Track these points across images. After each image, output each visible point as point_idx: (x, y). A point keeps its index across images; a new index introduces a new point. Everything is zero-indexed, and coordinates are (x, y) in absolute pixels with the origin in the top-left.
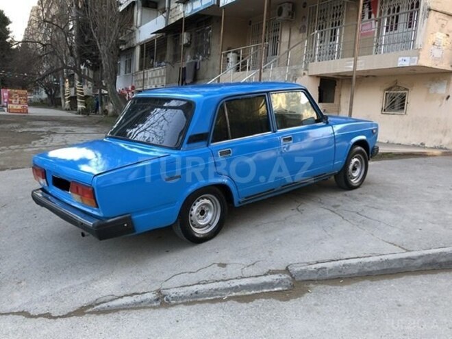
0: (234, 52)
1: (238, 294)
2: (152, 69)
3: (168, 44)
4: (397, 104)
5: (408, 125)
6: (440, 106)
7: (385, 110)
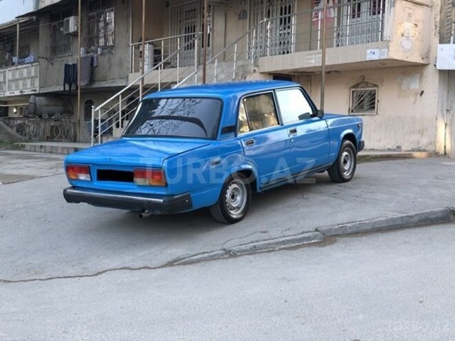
0: (149, 43)
1: (286, 246)
2: (14, 68)
3: (41, 32)
4: (366, 104)
5: (381, 127)
6: (415, 103)
7: (352, 111)
